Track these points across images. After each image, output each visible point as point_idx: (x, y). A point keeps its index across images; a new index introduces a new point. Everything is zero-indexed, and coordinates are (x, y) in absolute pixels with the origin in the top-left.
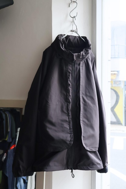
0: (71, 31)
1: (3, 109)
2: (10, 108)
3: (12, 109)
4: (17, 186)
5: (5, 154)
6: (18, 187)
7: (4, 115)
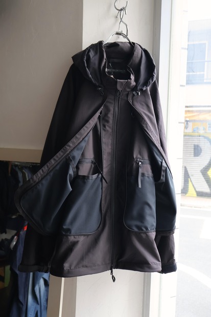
0: (117, 34)
1: (19, 164)
2: (31, 163)
3: (35, 164)
4: (35, 289)
5: (16, 237)
6: (36, 291)
7: (20, 175)
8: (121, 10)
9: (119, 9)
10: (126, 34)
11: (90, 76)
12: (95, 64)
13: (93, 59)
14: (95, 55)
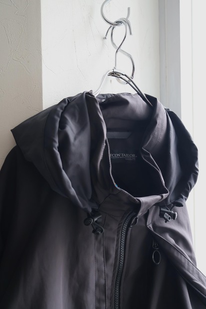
8: (118, 23)
9: (113, 21)
10: (130, 75)
11: (73, 191)
12: (81, 157)
13: (77, 143)
14: (79, 133)
